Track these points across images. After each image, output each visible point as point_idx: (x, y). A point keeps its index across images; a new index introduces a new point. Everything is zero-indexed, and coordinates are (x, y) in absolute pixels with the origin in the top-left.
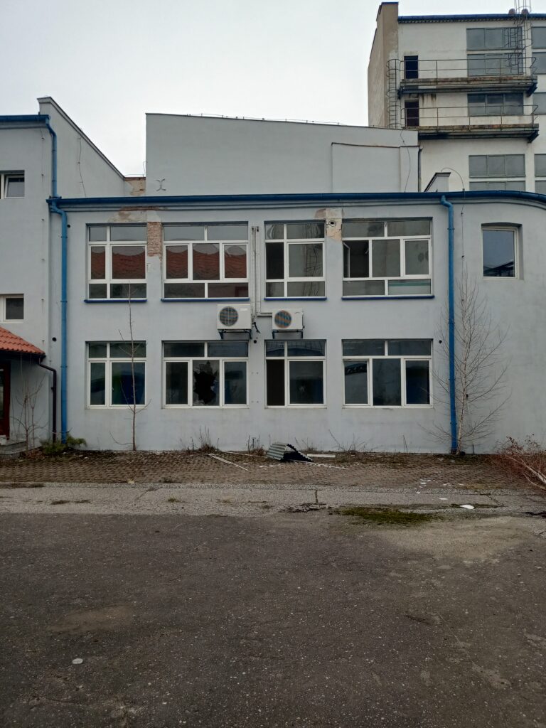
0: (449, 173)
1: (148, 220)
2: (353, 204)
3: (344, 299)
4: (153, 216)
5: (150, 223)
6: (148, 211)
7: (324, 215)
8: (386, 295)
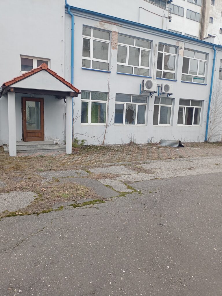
0: (215, 37)
1: (113, 30)
2: (189, 42)
3: (182, 82)
4: (115, 28)
5: (114, 31)
6: (113, 25)
7: (179, 44)
8: (193, 82)
